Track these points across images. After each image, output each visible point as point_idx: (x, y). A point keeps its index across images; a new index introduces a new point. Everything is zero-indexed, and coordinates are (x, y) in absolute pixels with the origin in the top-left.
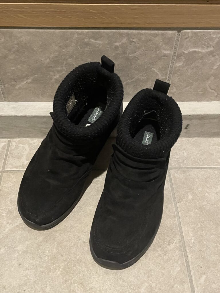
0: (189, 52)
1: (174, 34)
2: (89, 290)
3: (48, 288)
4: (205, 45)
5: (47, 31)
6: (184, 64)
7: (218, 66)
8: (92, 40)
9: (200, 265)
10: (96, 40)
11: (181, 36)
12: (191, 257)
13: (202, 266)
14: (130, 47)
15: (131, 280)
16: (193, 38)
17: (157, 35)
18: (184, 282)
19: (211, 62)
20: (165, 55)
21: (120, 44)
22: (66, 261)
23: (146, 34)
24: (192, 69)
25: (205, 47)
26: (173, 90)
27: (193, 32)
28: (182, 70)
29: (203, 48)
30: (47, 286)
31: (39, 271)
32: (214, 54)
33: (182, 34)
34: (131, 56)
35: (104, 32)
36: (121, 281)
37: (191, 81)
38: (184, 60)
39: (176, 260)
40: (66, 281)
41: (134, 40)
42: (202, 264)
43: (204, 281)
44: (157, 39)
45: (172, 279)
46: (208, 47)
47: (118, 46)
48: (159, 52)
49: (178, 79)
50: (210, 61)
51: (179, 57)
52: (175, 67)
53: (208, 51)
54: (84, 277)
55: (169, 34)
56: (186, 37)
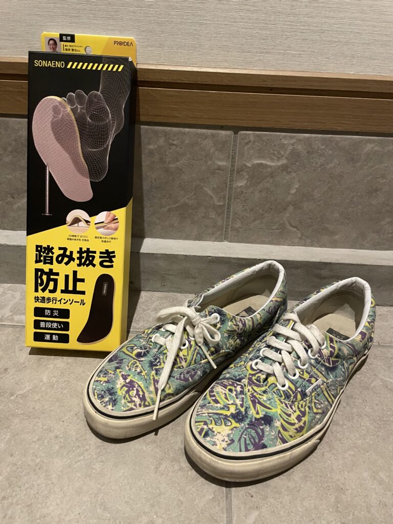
0: (253, 165)
1: (229, 136)
2: (38, 519)
4: (274, 154)
6: (248, 184)
7: (296, 188)
9: (250, 492)
11: (240, 140)
13: (254, 494)
14: (170, 152)
16: (257, 143)
17: (205, 137)
19: (286, 183)
20: (219, 168)
23: (190, 134)
24: (260, 192)
25: (274, 158)
26: (237, 224)
27: (255, 134)
28: (246, 193)
29: (272, 159)
32: (289, 170)
33: (240, 136)
34: (172, 167)
36: (101, 508)
37: (261, 211)
38: (247, 177)
41: (175, 142)
42: (255, 490)
46: (279, 159)
47: (153, 150)
48: (210, 162)
49: (241, 206)
50: (285, 181)
51: (239, 172)
52: (235, 188)
53: (280, 163)
54: (37, 496)
55: (222, 136)
56: (247, 141)
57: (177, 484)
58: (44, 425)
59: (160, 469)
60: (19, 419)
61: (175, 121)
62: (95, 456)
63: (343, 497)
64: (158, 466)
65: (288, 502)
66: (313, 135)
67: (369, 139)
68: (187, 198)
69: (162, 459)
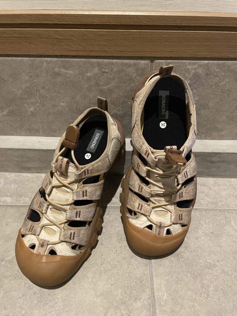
1: (147, 64)
5: (14, 59)
8: (63, 70)
10: (66, 70)
11: (155, 67)
14: (102, 78)
17: (129, 66)
21: (92, 74)
23: (117, 64)
27: (166, 62)
33: (155, 64)
34: (105, 89)
35: (73, 61)
44: (129, 69)
47: (90, 77)
55: (142, 65)
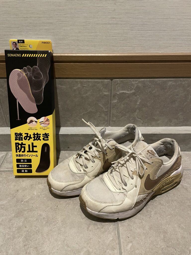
0: (120, 93)
1: (109, 82)
2: (41, 253)
3: (10, 250)
4: (129, 88)
6: (118, 101)
7: (139, 102)
9: (128, 236)
10: (62, 86)
11: (113, 83)
12: (122, 230)
13: (129, 236)
15: (74, 246)
16: (121, 84)
17: (99, 83)
18: (115, 248)
20: (105, 95)
21: (77, 88)
22: (27, 231)
23: (92, 82)
24: (124, 104)
26: (114, 119)
27: (120, 80)
28: (117, 105)
29: (128, 90)
30: (10, 249)
31: (7, 237)
32: (136, 94)
33: (113, 81)
34: (84, 96)
35: (66, 80)
36: (66, 246)
37: (124, 113)
38: (117, 98)
39: (110, 232)
40: (25, 246)
41: (85, 86)
42: (130, 235)
43: (130, 248)
44: (99, 85)
45: (105, 246)
46: (131, 90)
47: (75, 89)
48: (101, 93)
49: (116, 111)
50: (134, 99)
51: (114, 96)
52: (112, 103)
53: (131, 92)
54: (39, 243)
55: (106, 82)
56: (116, 83)
57: (97, 235)
58: (37, 213)
59: (89, 229)
60: (27, 212)
61: (85, 77)
62: (61, 225)
63: (167, 235)
64: (88, 228)
65: (144, 239)
66: (146, 79)
67: (170, 80)
68: (92, 109)
69: (90, 225)
